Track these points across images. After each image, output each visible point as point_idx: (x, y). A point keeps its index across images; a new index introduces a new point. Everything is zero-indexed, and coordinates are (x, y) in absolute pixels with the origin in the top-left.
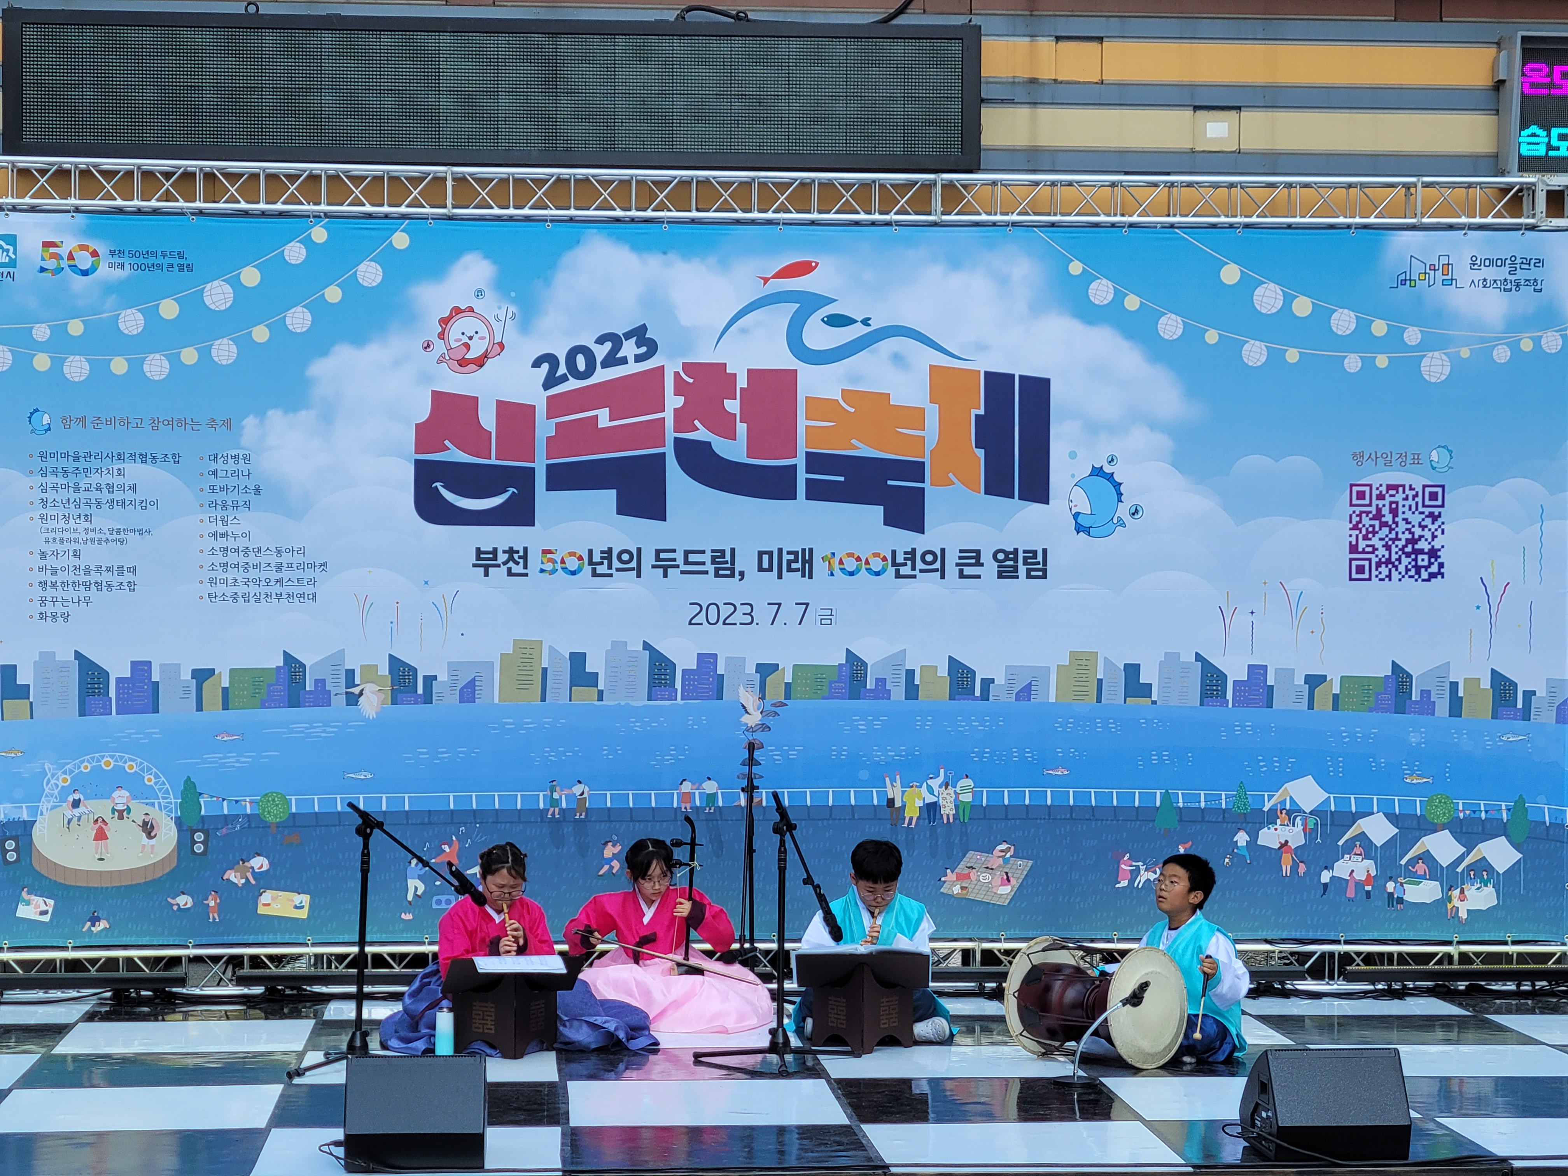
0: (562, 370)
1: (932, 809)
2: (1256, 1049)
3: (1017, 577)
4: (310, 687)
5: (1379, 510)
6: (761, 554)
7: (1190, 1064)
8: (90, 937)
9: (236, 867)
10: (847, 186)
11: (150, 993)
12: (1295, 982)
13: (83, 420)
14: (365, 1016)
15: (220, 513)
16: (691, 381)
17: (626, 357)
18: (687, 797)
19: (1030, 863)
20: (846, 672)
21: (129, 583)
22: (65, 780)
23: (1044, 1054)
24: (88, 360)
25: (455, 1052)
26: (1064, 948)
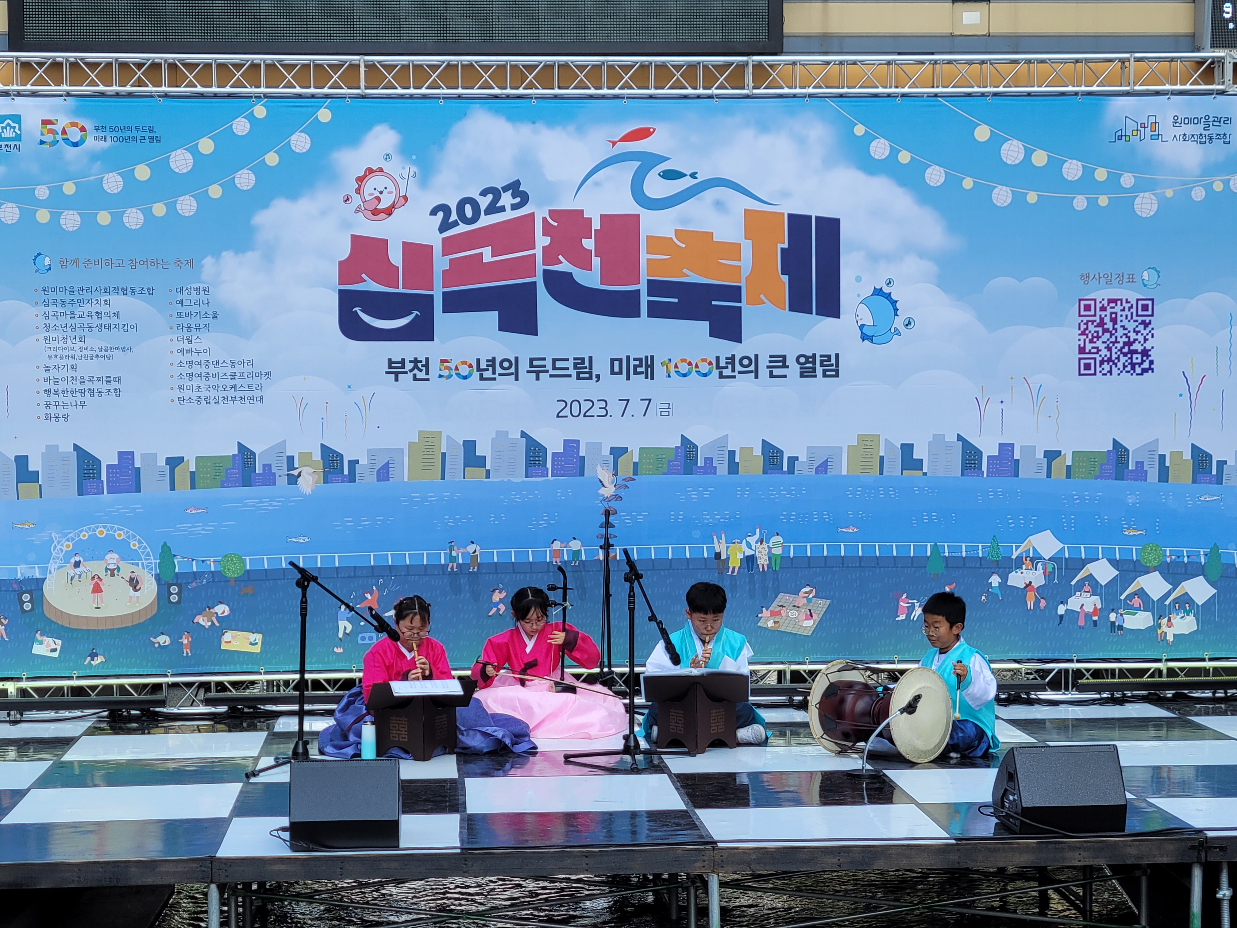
0: (454, 217)
1: (750, 560)
2: (1006, 746)
3: (815, 376)
4: (259, 470)
5: (1102, 319)
6: (613, 361)
7: (957, 758)
8: (90, 669)
9: (204, 613)
10: (678, 67)
11: (138, 712)
12: (1038, 693)
13: (76, 261)
14: (306, 727)
15: (186, 334)
16: (556, 224)
17: (504, 206)
18: (557, 553)
19: (828, 602)
20: (681, 453)
21: (116, 390)
22: (68, 546)
23: (840, 752)
24: (79, 214)
25: (377, 756)
26: (854, 669)
